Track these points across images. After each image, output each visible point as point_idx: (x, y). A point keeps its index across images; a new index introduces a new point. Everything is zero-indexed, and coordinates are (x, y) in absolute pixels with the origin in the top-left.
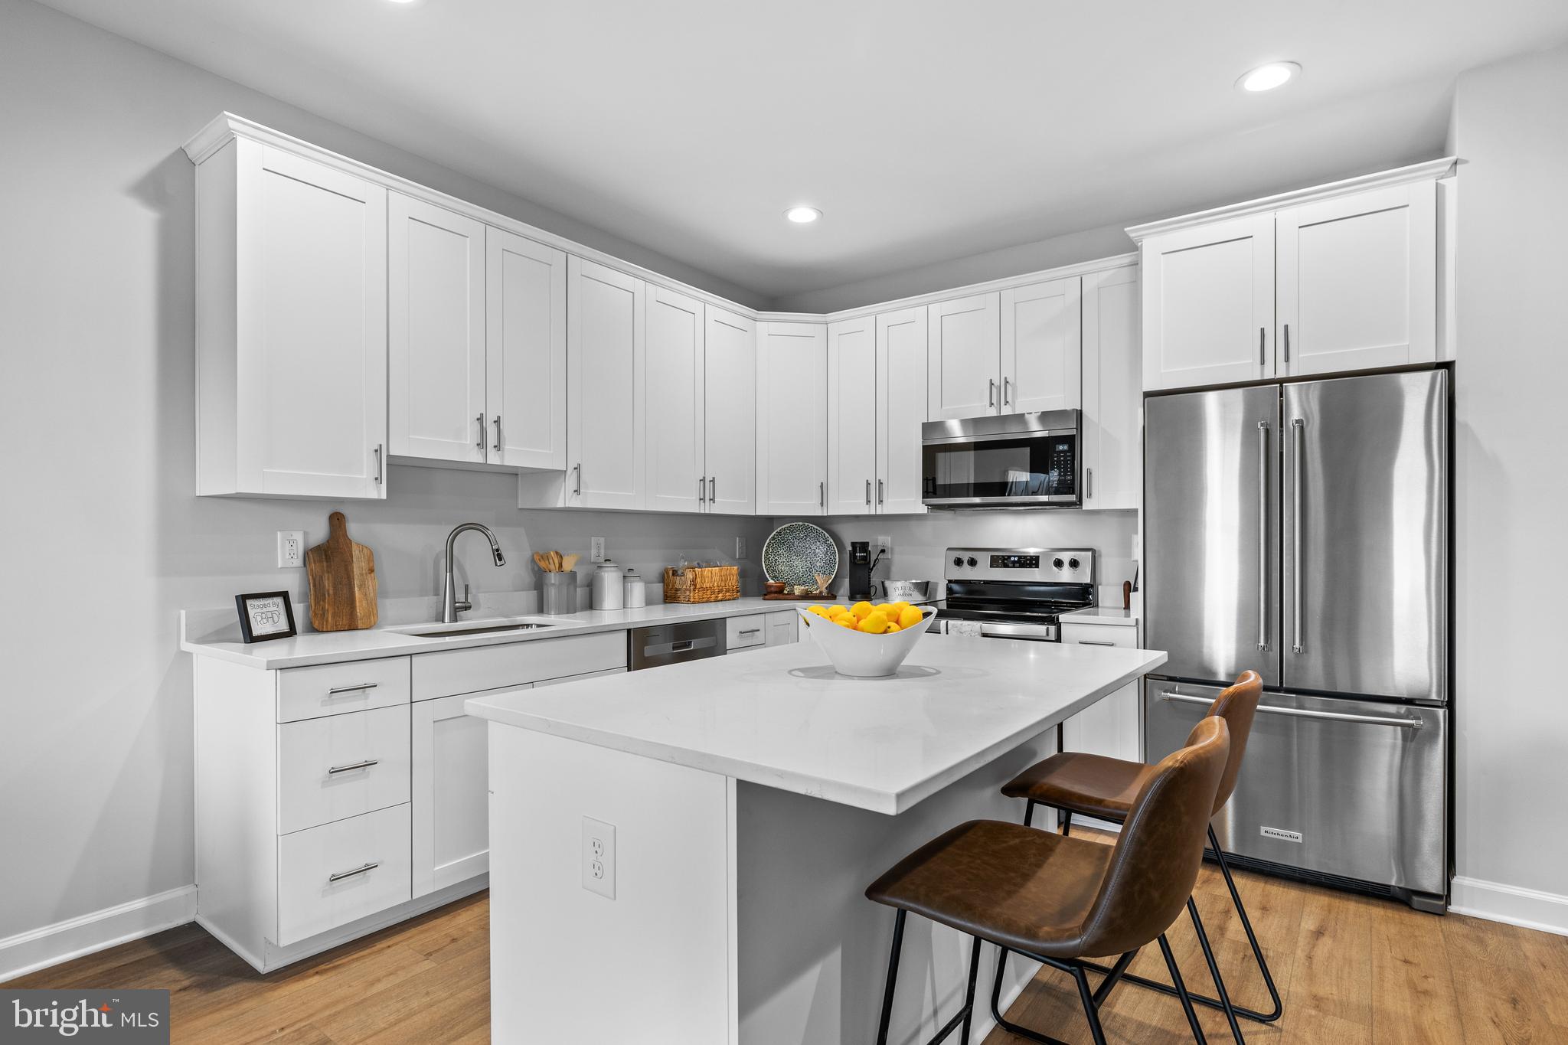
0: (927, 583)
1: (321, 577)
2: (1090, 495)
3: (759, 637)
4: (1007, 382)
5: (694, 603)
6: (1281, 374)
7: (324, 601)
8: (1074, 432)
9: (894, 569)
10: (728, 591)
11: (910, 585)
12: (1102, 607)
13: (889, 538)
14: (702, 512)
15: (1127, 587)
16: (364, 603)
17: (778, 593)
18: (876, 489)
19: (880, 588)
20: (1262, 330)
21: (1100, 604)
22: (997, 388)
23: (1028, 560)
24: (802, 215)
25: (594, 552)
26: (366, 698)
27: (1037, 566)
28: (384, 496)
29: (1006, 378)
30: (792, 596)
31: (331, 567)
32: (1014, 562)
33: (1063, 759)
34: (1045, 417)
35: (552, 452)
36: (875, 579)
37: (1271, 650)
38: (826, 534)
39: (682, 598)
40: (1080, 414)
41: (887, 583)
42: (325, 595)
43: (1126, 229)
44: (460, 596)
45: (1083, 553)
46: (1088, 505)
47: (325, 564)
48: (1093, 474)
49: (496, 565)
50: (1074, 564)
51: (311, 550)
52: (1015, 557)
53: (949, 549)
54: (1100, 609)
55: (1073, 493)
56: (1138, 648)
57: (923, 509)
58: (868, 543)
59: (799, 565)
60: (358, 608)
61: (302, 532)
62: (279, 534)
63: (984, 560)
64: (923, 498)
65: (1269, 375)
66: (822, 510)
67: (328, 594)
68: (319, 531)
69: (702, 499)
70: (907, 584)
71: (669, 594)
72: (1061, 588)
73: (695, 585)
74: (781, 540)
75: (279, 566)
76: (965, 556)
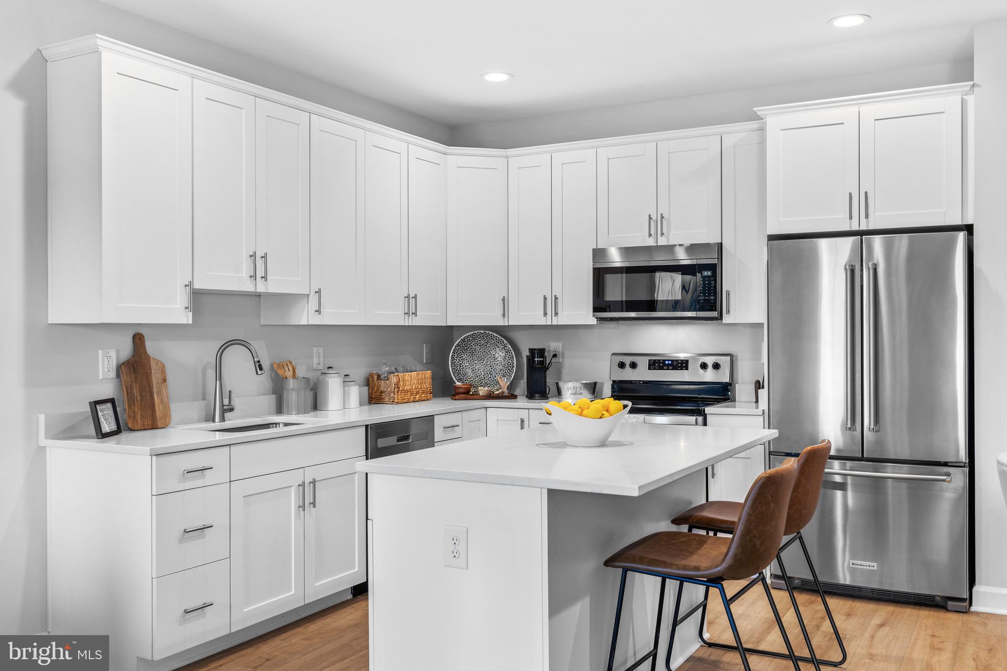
0: (595, 383)
1: (131, 386)
2: (729, 311)
3: (457, 432)
4: (662, 217)
5: (398, 403)
6: (863, 227)
7: (134, 405)
8: (715, 261)
9: (565, 371)
10: (423, 393)
11: (581, 386)
12: (738, 401)
13: (561, 344)
14: (407, 324)
15: (757, 385)
16: (161, 406)
17: (467, 394)
18: (552, 304)
19: (553, 389)
20: (850, 194)
21: (737, 399)
22: (654, 221)
23: (679, 363)
24: (497, 77)
25: (315, 360)
26: (204, 478)
27: (687, 369)
28: (190, 322)
29: (662, 214)
30: (476, 396)
31: (137, 378)
32: (668, 365)
33: (709, 504)
34: (692, 249)
35: (299, 279)
36: (550, 381)
37: (856, 430)
38: (504, 340)
39: (387, 399)
40: (720, 246)
41: (561, 384)
42: (134, 400)
43: (754, 109)
44: (226, 402)
45: (723, 358)
46: (726, 319)
47: (133, 375)
48: (731, 294)
49: (257, 374)
50: (716, 366)
51: (123, 364)
52: (668, 360)
53: (613, 354)
54: (737, 403)
55: (715, 310)
56: (764, 428)
57: (594, 321)
58: (544, 349)
59: (480, 368)
60: (157, 411)
61: (115, 350)
62: (100, 351)
63: (643, 363)
64: (594, 311)
65: (855, 227)
66: (504, 320)
67: (137, 400)
68: (126, 349)
69: (407, 314)
70: (578, 385)
71: (374, 396)
72: (706, 386)
73: (399, 388)
74: (464, 346)
75: (101, 378)
76: (628, 360)
